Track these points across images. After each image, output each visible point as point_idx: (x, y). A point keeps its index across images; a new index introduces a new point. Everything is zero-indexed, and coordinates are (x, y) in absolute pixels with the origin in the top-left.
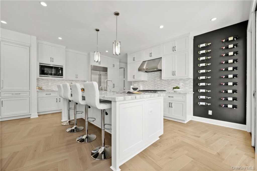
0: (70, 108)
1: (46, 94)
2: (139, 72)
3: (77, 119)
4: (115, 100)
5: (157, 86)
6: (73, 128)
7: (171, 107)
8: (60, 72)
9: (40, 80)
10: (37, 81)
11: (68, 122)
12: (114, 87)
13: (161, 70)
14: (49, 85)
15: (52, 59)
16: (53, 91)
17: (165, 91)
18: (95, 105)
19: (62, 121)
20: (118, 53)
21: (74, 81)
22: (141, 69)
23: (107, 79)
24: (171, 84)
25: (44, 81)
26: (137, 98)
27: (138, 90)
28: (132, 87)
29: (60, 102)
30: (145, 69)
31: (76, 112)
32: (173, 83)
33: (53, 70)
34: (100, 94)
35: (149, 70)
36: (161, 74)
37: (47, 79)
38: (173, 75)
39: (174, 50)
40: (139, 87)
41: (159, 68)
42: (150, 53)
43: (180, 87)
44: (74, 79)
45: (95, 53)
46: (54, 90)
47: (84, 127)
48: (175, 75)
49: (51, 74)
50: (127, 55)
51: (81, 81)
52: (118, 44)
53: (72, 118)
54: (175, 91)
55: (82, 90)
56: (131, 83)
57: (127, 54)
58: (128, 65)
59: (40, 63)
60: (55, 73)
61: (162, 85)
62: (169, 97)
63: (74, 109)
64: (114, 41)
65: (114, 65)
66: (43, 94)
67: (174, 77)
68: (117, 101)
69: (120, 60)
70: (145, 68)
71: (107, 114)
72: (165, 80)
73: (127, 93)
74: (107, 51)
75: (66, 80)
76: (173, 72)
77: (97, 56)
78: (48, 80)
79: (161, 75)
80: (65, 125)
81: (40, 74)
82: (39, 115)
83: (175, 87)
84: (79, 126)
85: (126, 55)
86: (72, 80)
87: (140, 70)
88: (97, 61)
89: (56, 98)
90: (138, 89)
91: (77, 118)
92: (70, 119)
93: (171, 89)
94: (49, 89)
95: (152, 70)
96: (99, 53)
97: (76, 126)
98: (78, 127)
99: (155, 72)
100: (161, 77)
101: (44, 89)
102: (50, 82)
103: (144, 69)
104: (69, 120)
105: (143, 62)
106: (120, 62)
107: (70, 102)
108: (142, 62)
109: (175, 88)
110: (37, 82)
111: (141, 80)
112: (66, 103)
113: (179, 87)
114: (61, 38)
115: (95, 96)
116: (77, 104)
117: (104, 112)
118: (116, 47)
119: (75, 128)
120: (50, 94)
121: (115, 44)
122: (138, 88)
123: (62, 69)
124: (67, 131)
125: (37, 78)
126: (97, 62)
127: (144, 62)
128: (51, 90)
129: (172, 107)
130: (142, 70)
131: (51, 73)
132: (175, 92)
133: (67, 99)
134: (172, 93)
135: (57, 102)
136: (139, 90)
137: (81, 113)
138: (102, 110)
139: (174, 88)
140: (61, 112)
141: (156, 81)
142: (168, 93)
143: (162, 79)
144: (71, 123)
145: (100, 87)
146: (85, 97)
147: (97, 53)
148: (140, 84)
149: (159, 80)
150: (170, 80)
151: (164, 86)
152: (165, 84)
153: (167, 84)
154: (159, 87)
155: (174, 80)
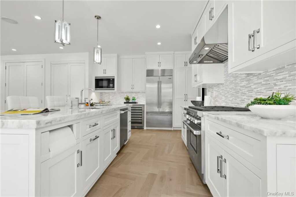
5: (239, 94)
12: (186, 100)
15: (105, 71)
24: (275, 85)
25: (107, 94)
32: (281, 80)
59: (96, 77)
65: (186, 63)
72: (258, 76)
149: (244, 78)
150: (273, 71)
151: (254, 93)
152: (259, 89)
153: (264, 88)
154: (245, 97)
155: (287, 67)
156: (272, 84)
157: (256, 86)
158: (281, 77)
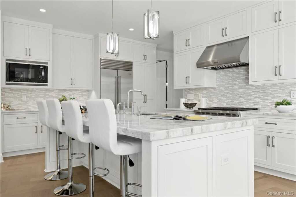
0: (60, 146)
1: (18, 118)
2: (198, 68)
3: (74, 168)
4: (149, 137)
5: (237, 98)
6: (66, 187)
7: (271, 145)
8: (43, 74)
9: (6, 90)
10: (2, 93)
11: (56, 173)
12: (145, 102)
13: (247, 65)
14: (23, 100)
15: (28, 51)
16: (30, 111)
17: (256, 109)
18: (109, 147)
19: (46, 171)
20: (154, 34)
21: (68, 91)
22: (203, 63)
23: (132, 89)
24: (271, 94)
25: (14, 92)
26: (195, 131)
27: (196, 108)
28: (183, 101)
29: (42, 132)
30: (212, 63)
31: (72, 154)
32: (275, 91)
33: (30, 70)
34: (118, 120)
35: (220, 64)
36: (248, 72)
37: (20, 89)
38: (276, 75)
39: (277, 19)
40: (199, 100)
41: (243, 60)
42: (223, 29)
43: (293, 102)
44: (68, 86)
45: (109, 36)
46: (32, 110)
47: (88, 185)
48: (280, 75)
49: (27, 80)
50: (173, 34)
51: (82, 90)
52: (153, 15)
53: (65, 166)
54: (281, 110)
55: (83, 111)
56: (180, 93)
57: (172, 32)
58: (174, 55)
59: (7, 60)
60: (34, 77)
61: (251, 96)
62: (266, 123)
63: (67, 147)
64: (147, 11)
65: (145, 56)
66: (12, 119)
67: (277, 80)
68: (153, 141)
69: (158, 45)
70: (212, 61)
71: (131, 164)
72: (257, 87)
73: (174, 119)
74: (131, 30)
75: (53, 90)
76: (276, 67)
77: (112, 41)
78: (22, 91)
79: (248, 75)
80: (50, 179)
81: (7, 81)
82: (4, 159)
83: (280, 101)
84: (77, 184)
85: (171, 35)
86: (65, 90)
87: (200, 65)
88: (111, 51)
89: (36, 125)
90: (196, 106)
91: (74, 166)
92: (60, 168)
93: (272, 105)
94: (24, 107)
95: (227, 65)
96: (116, 35)
97: (72, 183)
98: (75, 185)
99: (234, 69)
100: (247, 78)
101: (15, 108)
102: (24, 95)
103: (208, 62)
104: (58, 170)
105: (208, 47)
106: (158, 49)
107: (61, 135)
108: (205, 48)
109: (281, 104)
110: (2, 95)
111: (203, 86)
112: (53, 137)
113: (289, 101)
114: (45, 9)
115: (108, 129)
116: (73, 139)
117: (126, 160)
118: (151, 22)
119: (69, 188)
120: (25, 118)
121: (148, 16)
122: (196, 104)
123: (46, 68)
124: (55, 193)
125: (2, 88)
126: (112, 53)
127: (209, 49)
128: (26, 110)
129: (273, 146)
130: (206, 64)
131: (26, 77)
132: (279, 112)
133: (54, 130)
134: (273, 115)
135: (36, 133)
136: (199, 109)
137: (82, 158)
138: (121, 156)
139: (278, 104)
140: (44, 153)
141: (236, 88)
142: (263, 114)
143: (250, 83)
144: (62, 177)
145: (118, 105)
146: (88, 127)
147: (112, 35)
148: (201, 95)
149: (243, 86)
150: (269, 85)
151: (253, 98)
152: (257, 95)
153: (262, 95)
154: (243, 100)
155: (278, 85)
156: (268, 93)
157: (255, 93)
158: (275, 90)
